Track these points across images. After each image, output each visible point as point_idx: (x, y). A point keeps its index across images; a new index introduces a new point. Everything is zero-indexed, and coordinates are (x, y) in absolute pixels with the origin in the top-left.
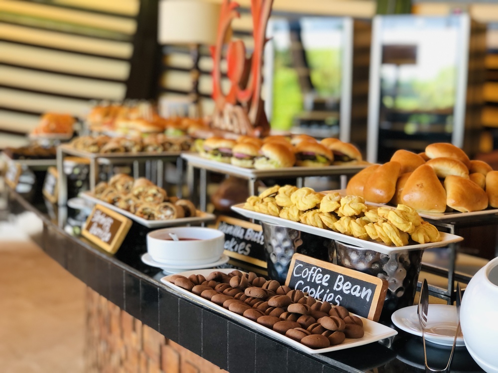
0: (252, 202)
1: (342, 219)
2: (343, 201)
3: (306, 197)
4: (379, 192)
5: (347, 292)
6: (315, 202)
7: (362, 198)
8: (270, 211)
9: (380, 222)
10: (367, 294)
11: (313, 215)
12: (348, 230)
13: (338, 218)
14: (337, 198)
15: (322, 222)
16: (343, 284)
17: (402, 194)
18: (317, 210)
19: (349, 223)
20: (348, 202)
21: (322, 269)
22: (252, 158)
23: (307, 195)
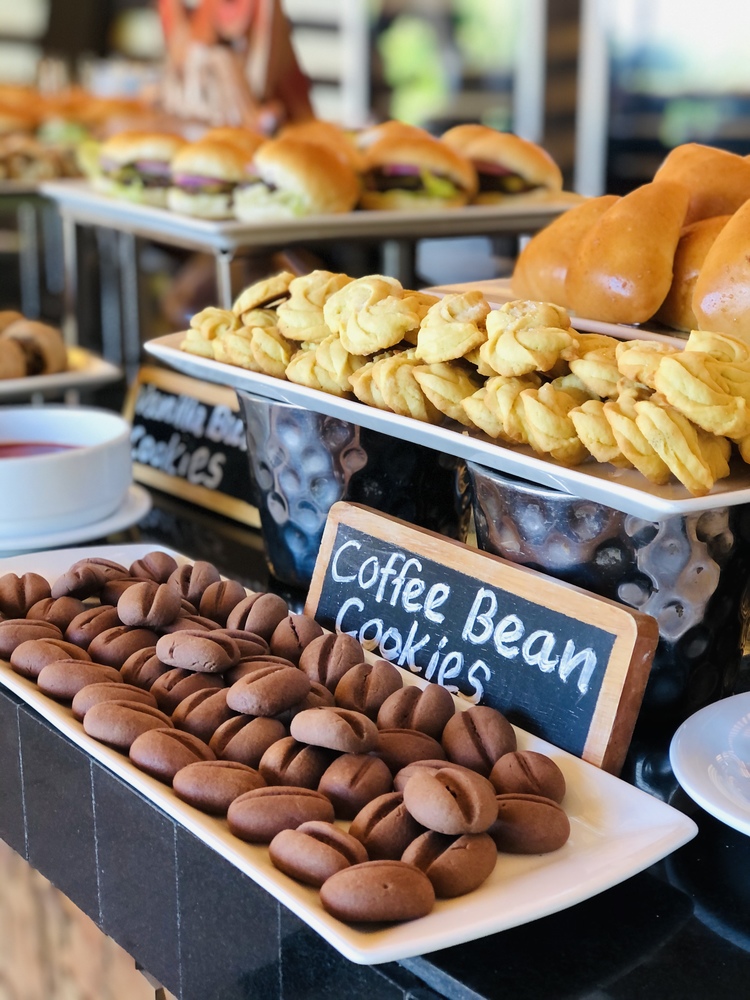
0: (206, 328)
1: (491, 384)
2: (493, 322)
3: (373, 309)
4: (619, 287)
5: (509, 653)
6: (402, 327)
7: (561, 309)
8: (256, 356)
9: (625, 396)
10: (581, 665)
11: (393, 372)
12: (511, 428)
13: (479, 381)
14: (474, 311)
15: (424, 395)
16: (496, 620)
17: (696, 290)
18: (410, 354)
19: (515, 403)
20: (512, 326)
21: (423, 561)
22: (228, 188)
23: (374, 303)
